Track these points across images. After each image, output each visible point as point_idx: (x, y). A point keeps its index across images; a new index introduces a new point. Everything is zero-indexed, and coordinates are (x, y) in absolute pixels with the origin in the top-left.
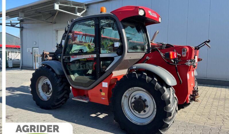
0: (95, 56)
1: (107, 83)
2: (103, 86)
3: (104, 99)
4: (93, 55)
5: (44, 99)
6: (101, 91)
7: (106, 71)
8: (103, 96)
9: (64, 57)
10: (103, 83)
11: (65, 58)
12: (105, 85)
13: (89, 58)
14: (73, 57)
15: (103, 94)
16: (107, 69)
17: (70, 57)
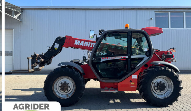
0: (127, 57)
1: (136, 76)
2: (133, 78)
3: (133, 87)
4: (125, 56)
5: (63, 98)
6: (131, 81)
7: (136, 67)
8: (133, 85)
9: (93, 59)
10: (133, 76)
11: (95, 59)
12: (135, 77)
13: (121, 59)
14: (104, 58)
15: (133, 83)
16: (138, 66)
17: (101, 59)
